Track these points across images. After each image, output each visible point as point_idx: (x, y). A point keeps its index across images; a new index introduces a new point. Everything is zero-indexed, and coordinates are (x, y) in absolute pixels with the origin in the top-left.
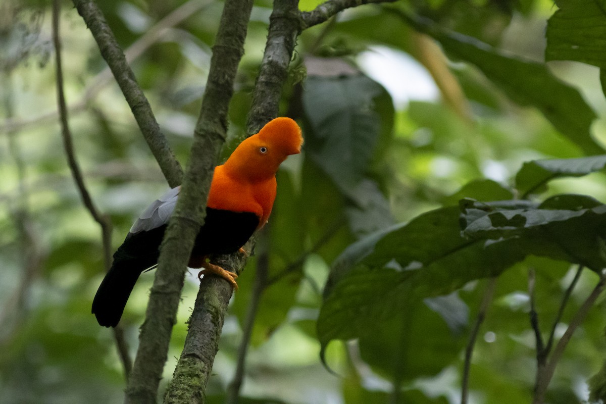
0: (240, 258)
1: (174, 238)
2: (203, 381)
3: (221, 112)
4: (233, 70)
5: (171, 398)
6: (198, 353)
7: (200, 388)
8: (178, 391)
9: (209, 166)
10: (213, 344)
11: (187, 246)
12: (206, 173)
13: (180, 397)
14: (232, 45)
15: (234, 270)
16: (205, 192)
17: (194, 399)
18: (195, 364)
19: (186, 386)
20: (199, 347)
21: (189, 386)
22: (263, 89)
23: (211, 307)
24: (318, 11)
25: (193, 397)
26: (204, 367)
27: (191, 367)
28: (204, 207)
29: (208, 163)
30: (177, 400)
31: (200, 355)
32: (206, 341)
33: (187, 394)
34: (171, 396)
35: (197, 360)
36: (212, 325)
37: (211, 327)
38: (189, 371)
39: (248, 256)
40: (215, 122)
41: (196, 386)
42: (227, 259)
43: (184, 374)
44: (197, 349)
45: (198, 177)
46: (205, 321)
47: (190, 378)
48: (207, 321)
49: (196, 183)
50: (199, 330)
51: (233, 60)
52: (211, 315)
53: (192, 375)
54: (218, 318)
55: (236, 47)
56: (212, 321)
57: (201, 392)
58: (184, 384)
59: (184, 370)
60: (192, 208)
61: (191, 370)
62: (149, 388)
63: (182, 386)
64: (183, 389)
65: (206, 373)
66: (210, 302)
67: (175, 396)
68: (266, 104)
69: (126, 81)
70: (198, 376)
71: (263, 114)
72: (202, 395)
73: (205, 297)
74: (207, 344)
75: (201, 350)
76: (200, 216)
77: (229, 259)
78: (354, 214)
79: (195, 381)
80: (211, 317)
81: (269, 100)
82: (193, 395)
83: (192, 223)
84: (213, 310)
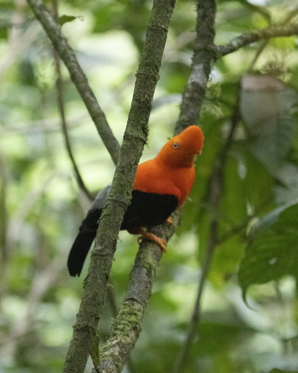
0: (169, 227)
1: (108, 215)
2: (139, 318)
3: (142, 122)
4: (151, 91)
5: (115, 331)
6: (135, 297)
7: (137, 323)
8: (121, 326)
9: (134, 162)
10: (147, 291)
11: (118, 220)
12: (132, 167)
13: (122, 330)
14: (150, 73)
15: (164, 236)
16: (131, 181)
17: (132, 331)
18: (133, 305)
19: (126, 322)
20: (136, 293)
21: (128, 322)
22: (187, 103)
23: (146, 264)
24: (230, 45)
25: (131, 330)
26: (140, 308)
27: (130, 308)
28: (130, 192)
29: (133, 160)
30: (120, 332)
31: (137, 299)
32: (142, 289)
33: (127, 328)
34: (116, 329)
35: (135, 302)
36: (147, 277)
37: (146, 278)
38: (129, 311)
39: (175, 225)
40: (138, 130)
41: (134, 322)
42: (159, 228)
43: (126, 313)
44: (136, 295)
45: (126, 170)
46: (141, 274)
47: (129, 316)
48: (143, 274)
49: (124, 174)
50: (137, 281)
51: (151, 84)
52: (146, 270)
53: (131, 314)
54: (151, 272)
55: (153, 74)
56: (147, 274)
57: (137, 326)
58: (125, 320)
59: (125, 310)
60: (122, 193)
61: (130, 310)
62: (90, 324)
63: (123, 322)
64: (124, 324)
65: (141, 312)
66: (145, 260)
67: (119, 329)
68: (190, 114)
69: (88, 98)
70: (135, 314)
71: (187, 121)
72: (138, 328)
73: (142, 257)
74: (142, 291)
75: (138, 295)
76: (127, 199)
77: (160, 228)
78: (280, 191)
79: (133, 318)
80: (146, 271)
81: (192, 110)
82: (131, 329)
83: (122, 204)
84: (148, 266)
